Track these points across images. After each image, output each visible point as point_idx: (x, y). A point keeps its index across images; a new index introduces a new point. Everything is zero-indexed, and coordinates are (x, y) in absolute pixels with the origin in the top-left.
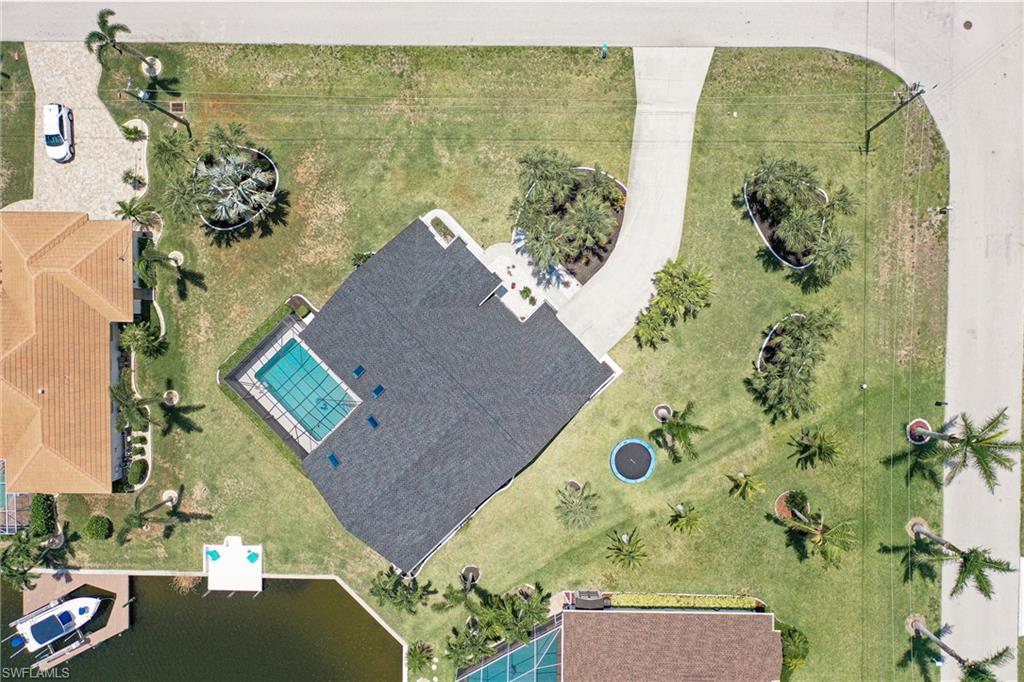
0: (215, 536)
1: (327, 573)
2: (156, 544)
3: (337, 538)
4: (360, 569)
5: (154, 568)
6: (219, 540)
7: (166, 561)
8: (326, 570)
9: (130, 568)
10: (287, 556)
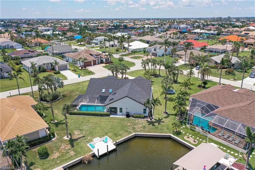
0: (89, 140)
1: (132, 134)
2: (69, 151)
3: (127, 123)
4: (140, 126)
5: (72, 160)
6: (91, 141)
7: (75, 155)
8: (131, 133)
9: (62, 165)
10: (116, 135)
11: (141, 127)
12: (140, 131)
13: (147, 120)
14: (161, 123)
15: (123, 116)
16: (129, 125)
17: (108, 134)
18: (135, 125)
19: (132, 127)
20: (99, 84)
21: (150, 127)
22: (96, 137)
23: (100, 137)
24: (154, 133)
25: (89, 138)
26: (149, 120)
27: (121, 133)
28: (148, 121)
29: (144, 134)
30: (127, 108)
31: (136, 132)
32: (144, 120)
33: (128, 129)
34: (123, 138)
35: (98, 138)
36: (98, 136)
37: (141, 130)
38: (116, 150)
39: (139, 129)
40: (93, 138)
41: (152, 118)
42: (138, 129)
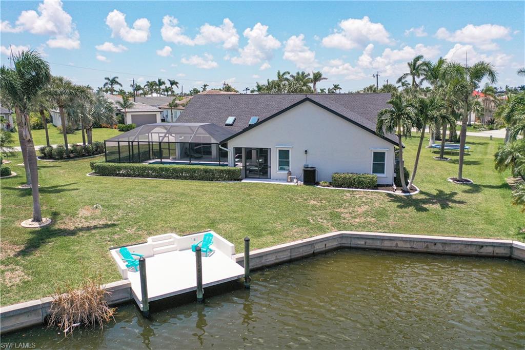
0: (129, 238)
1: (326, 232)
3: (305, 200)
4: (361, 210)
6: (137, 240)
8: (320, 229)
10: (256, 231)
11: (366, 214)
12: (363, 226)
13: (389, 195)
14: (450, 204)
15: (291, 181)
16: (313, 206)
17: (220, 226)
18: (340, 206)
19: (328, 211)
20: (219, 105)
21: (407, 215)
22: (165, 232)
23: (182, 232)
24: (429, 233)
25: (130, 231)
26: (399, 193)
27: (278, 226)
28: (396, 197)
29: (383, 239)
30: (306, 151)
31: (345, 229)
32: (376, 192)
33: (309, 218)
34: (282, 242)
35: (174, 235)
36: (173, 230)
37: (370, 223)
38: (248, 288)
39: (357, 220)
40: (150, 234)
41: (408, 187)
42: (353, 218)
